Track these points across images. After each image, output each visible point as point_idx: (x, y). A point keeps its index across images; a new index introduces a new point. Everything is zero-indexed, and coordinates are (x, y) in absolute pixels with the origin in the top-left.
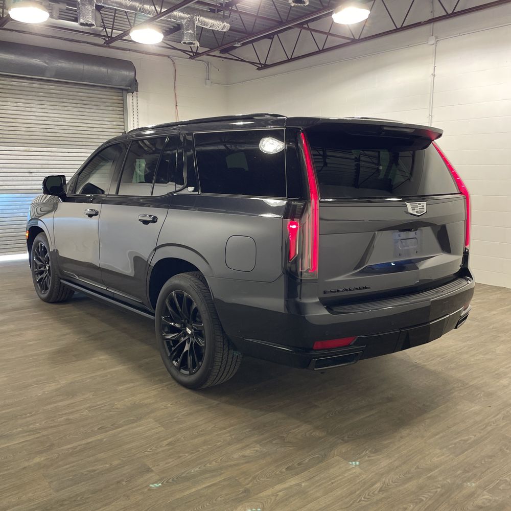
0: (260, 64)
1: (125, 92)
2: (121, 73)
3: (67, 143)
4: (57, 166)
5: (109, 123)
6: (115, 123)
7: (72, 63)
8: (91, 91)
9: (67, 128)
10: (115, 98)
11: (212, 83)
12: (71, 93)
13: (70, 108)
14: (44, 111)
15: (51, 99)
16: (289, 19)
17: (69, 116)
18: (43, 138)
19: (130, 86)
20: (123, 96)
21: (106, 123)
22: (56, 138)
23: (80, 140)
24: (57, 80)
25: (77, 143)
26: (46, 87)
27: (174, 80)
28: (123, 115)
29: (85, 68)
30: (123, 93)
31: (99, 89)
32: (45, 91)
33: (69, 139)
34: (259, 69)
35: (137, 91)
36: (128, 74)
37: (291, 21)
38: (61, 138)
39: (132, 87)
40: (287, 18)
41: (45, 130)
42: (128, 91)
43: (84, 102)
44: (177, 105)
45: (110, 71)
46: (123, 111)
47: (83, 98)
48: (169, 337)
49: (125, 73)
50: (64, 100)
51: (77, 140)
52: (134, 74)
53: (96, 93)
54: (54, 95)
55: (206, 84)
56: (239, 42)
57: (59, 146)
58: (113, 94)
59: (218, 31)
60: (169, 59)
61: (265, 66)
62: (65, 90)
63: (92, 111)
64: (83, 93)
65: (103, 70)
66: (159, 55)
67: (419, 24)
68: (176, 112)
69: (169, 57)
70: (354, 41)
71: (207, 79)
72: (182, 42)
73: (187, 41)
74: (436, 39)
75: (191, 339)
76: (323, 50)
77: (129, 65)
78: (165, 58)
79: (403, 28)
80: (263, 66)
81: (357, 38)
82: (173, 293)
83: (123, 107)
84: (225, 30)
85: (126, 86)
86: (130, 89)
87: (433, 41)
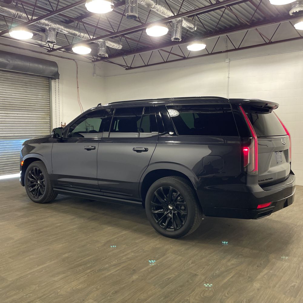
0: (127, 66)
1: (50, 79)
2: (50, 68)
3: (17, 108)
4: (10, 122)
5: (41, 97)
6: (44, 97)
7: (23, 61)
8: (32, 78)
9: (17, 99)
10: (45, 82)
12: (20, 79)
13: (19, 88)
14: (4, 89)
15: (8, 82)
17: (18, 93)
18: (3, 105)
19: (54, 76)
20: (49, 82)
21: (40, 97)
22: (10, 106)
23: (24, 106)
24: (13, 71)
25: (23, 108)
26: (5, 75)
27: (76, 73)
28: (49, 92)
29: (30, 65)
30: (49, 79)
31: (36, 77)
32: (5, 77)
33: (18, 106)
34: (127, 69)
35: (59, 79)
36: (54, 69)
38: (13, 106)
39: (56, 76)
41: (4, 101)
42: (52, 78)
43: (27, 84)
44: (78, 88)
45: (44, 67)
46: (49, 90)
47: (26, 82)
48: (156, 212)
49: (53, 69)
50: (16, 83)
51: (22, 106)
52: (57, 69)
53: (34, 79)
54: (10, 80)
55: (93, 76)
57: (12, 110)
58: (43, 80)
59: (115, 49)
61: (131, 68)
62: (16, 77)
63: (32, 89)
64: (27, 79)
65: (41, 66)
66: (69, 59)
67: (221, 52)
68: (78, 91)
69: (74, 60)
70: (184, 58)
71: (94, 73)
72: (98, 54)
73: (101, 54)
74: (229, 60)
75: (172, 211)
76: (167, 62)
77: (54, 64)
78: (72, 60)
79: (212, 54)
80: (129, 68)
81: (186, 57)
82: (161, 188)
83: (49, 88)
84: (120, 49)
85: (52, 76)
86: (54, 77)
87: (227, 61)
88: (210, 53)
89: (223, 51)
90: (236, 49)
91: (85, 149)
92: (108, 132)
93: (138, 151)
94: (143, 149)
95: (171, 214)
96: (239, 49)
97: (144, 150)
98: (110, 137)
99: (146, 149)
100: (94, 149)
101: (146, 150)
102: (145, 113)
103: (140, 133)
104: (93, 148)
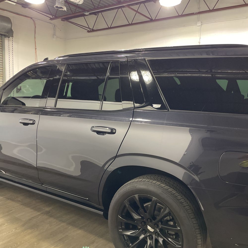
0: (89, 28)
1: (3, 37)
2: (2, 23)
11: (57, 37)
16: (99, 7)
19: (7, 33)
20: (2, 39)
27: (34, 33)
28: (2, 51)
30: (2, 37)
34: (88, 32)
35: (12, 37)
36: (7, 25)
37: (100, 8)
39: (9, 33)
40: (98, 6)
42: (5, 36)
44: (36, 49)
46: (2, 49)
52: (11, 25)
55: (53, 38)
56: (88, 12)
59: (75, 3)
60: (32, 20)
61: (93, 31)
66: (26, 16)
67: (192, 14)
68: (36, 52)
69: (31, 18)
70: (151, 20)
71: (54, 34)
72: (55, 6)
73: (59, 6)
74: (201, 23)
75: (154, 236)
76: (132, 24)
77: (8, 20)
78: (29, 19)
79: (183, 16)
80: (91, 30)
81: (154, 19)
82: (136, 196)
83: (2, 46)
84: (80, 3)
85: (5, 33)
86: (7, 35)
87: (199, 24)
88: (180, 14)
89: (195, 12)
90: (210, 11)
91: (21, 123)
92: (55, 99)
93: (99, 133)
94: (108, 130)
95: (151, 239)
96: (214, 10)
97: (110, 131)
98: (57, 107)
99: (112, 129)
100: (33, 124)
101: (113, 132)
102: (111, 74)
103: (104, 102)
104: (31, 122)
